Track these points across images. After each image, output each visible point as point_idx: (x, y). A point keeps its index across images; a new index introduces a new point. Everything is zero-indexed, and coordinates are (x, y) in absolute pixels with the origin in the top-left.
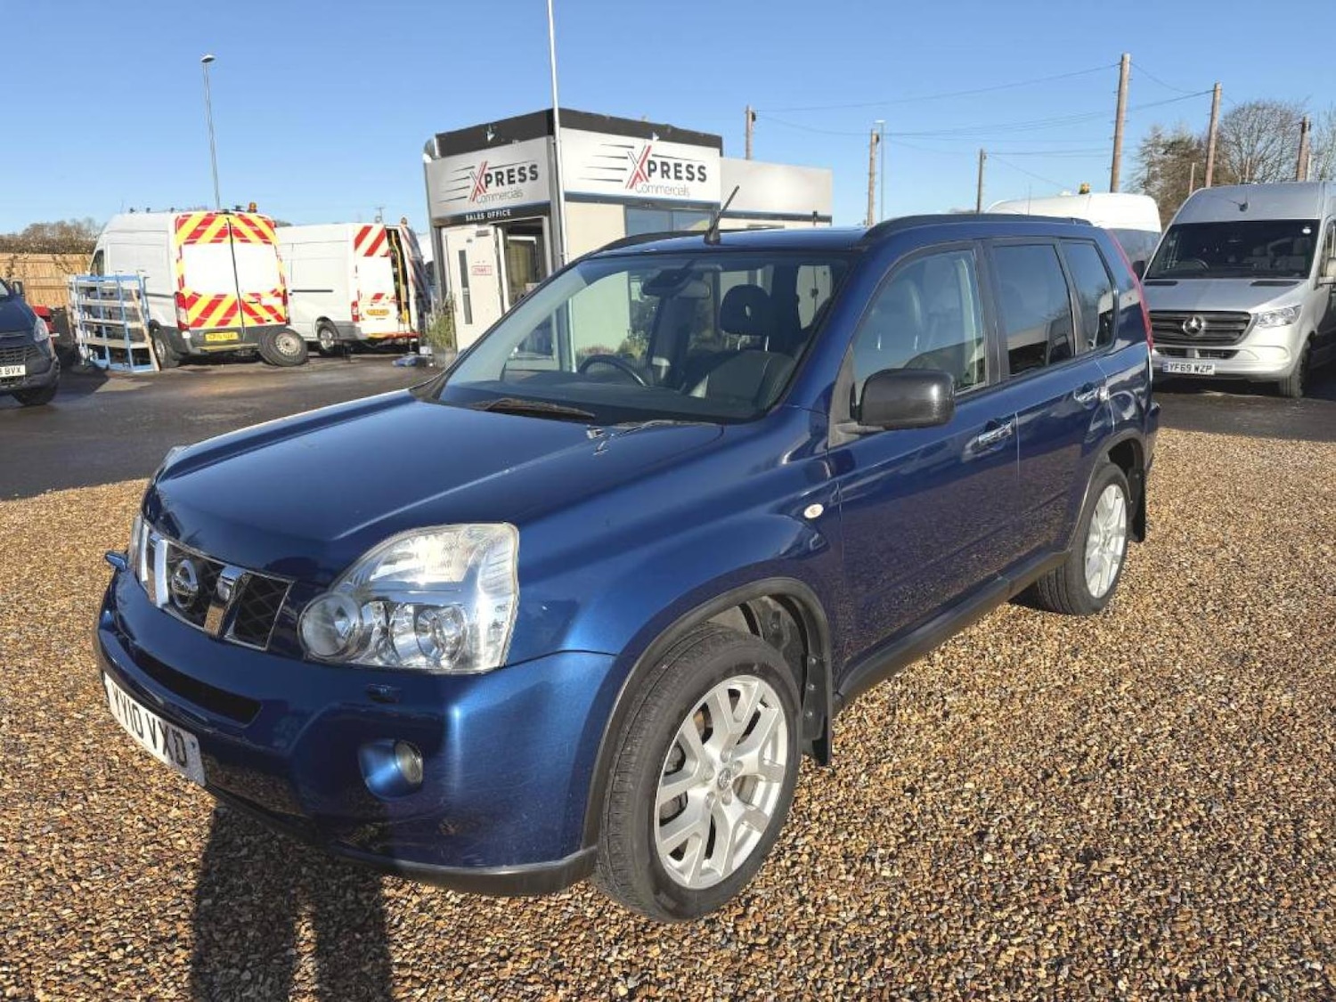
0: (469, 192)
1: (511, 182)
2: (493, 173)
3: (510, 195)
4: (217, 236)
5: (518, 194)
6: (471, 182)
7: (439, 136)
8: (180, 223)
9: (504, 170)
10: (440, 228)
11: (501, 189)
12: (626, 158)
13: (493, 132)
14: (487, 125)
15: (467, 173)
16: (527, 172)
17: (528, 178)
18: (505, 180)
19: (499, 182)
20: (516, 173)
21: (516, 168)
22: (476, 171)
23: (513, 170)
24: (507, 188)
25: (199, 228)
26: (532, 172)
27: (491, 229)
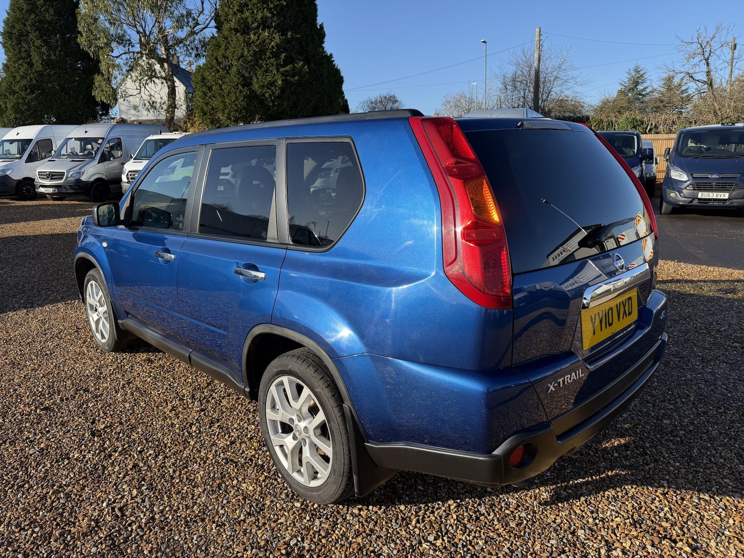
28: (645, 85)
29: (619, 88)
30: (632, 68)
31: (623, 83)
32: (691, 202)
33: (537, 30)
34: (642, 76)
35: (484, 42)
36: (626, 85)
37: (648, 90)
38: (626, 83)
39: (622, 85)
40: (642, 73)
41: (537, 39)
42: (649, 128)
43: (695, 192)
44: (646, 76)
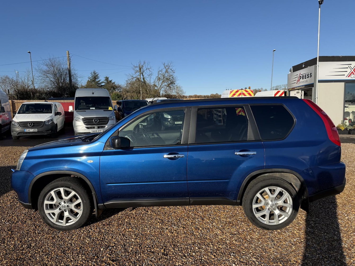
0: (296, 82)
1: (305, 78)
2: (302, 76)
3: (305, 82)
4: (238, 95)
5: (307, 81)
6: (297, 79)
7: (293, 67)
8: (231, 92)
9: (304, 75)
10: (290, 91)
11: (303, 80)
12: (348, 68)
13: (304, 65)
14: (303, 63)
15: (296, 76)
16: (309, 75)
17: (309, 77)
18: (304, 78)
19: (303, 78)
20: (307, 76)
21: (307, 74)
22: (298, 76)
23: (306, 75)
24: (305, 80)
25: (235, 93)
26: (310, 75)
27: (300, 91)
28: (99, 79)
29: (88, 79)
30: (93, 72)
31: (90, 78)
32: (173, 125)
33: (67, 52)
34: (97, 75)
35: (29, 52)
36: (91, 79)
37: (101, 82)
38: (91, 78)
39: (89, 79)
40: (97, 74)
41: (67, 56)
42: (124, 98)
43: (174, 122)
44: (99, 76)
